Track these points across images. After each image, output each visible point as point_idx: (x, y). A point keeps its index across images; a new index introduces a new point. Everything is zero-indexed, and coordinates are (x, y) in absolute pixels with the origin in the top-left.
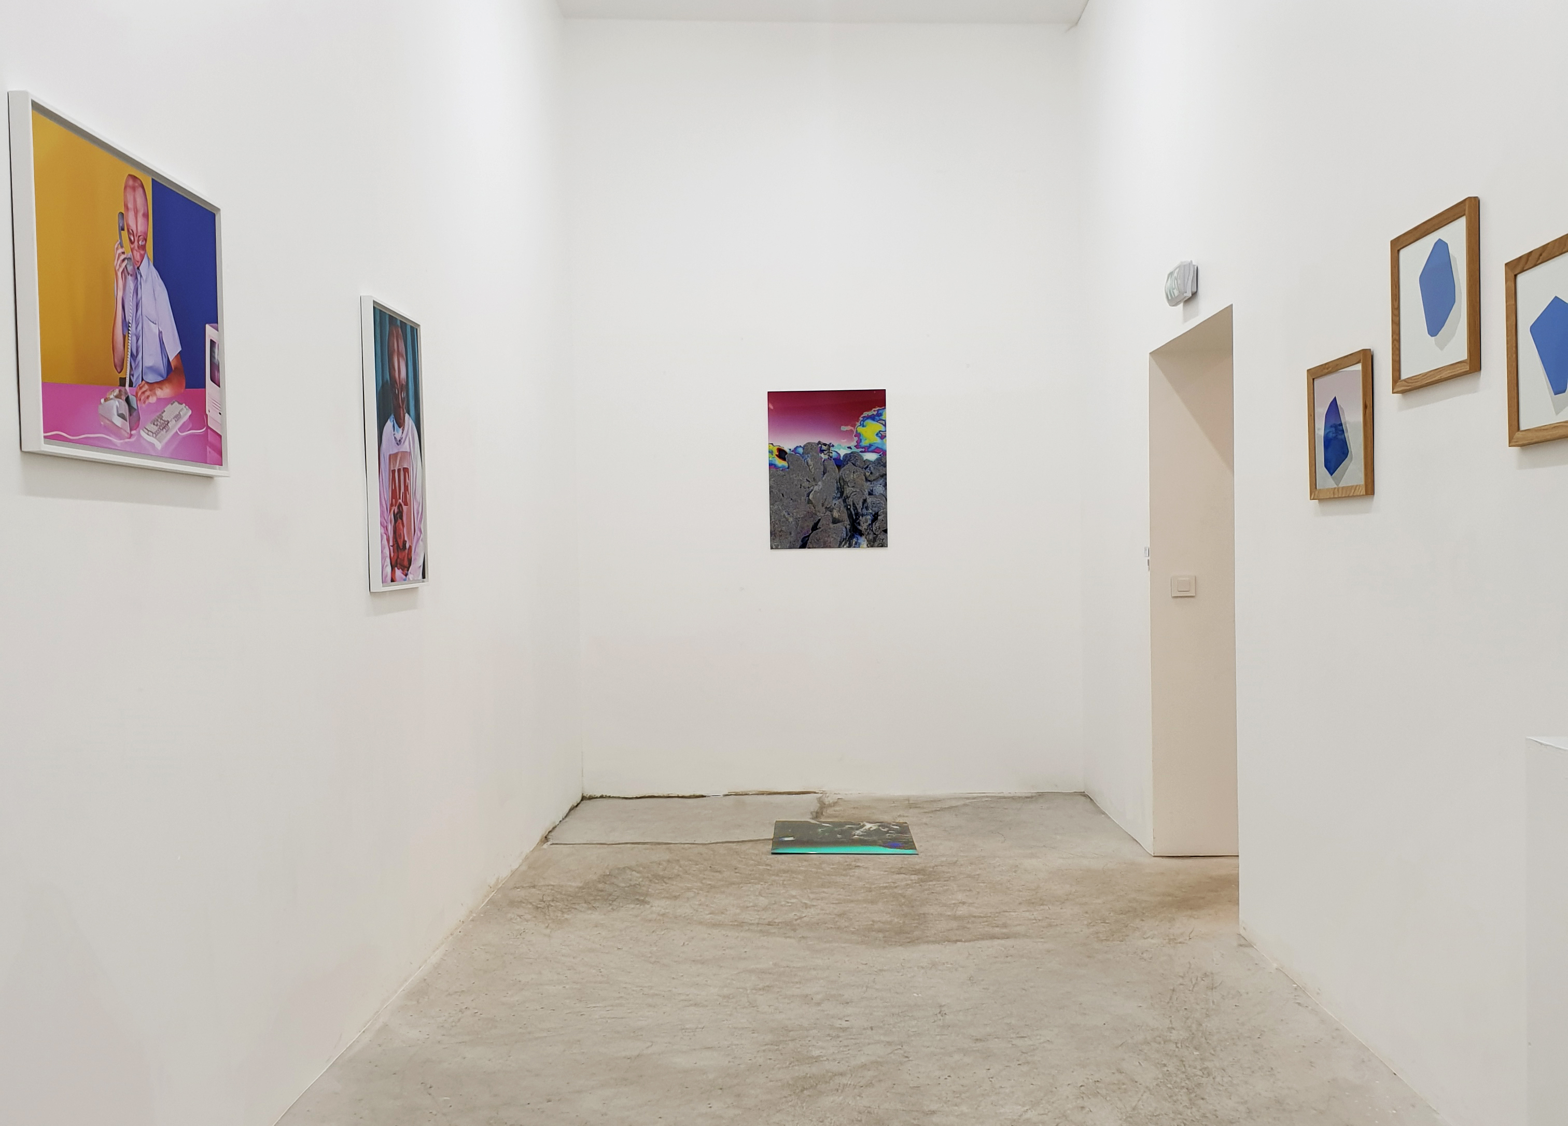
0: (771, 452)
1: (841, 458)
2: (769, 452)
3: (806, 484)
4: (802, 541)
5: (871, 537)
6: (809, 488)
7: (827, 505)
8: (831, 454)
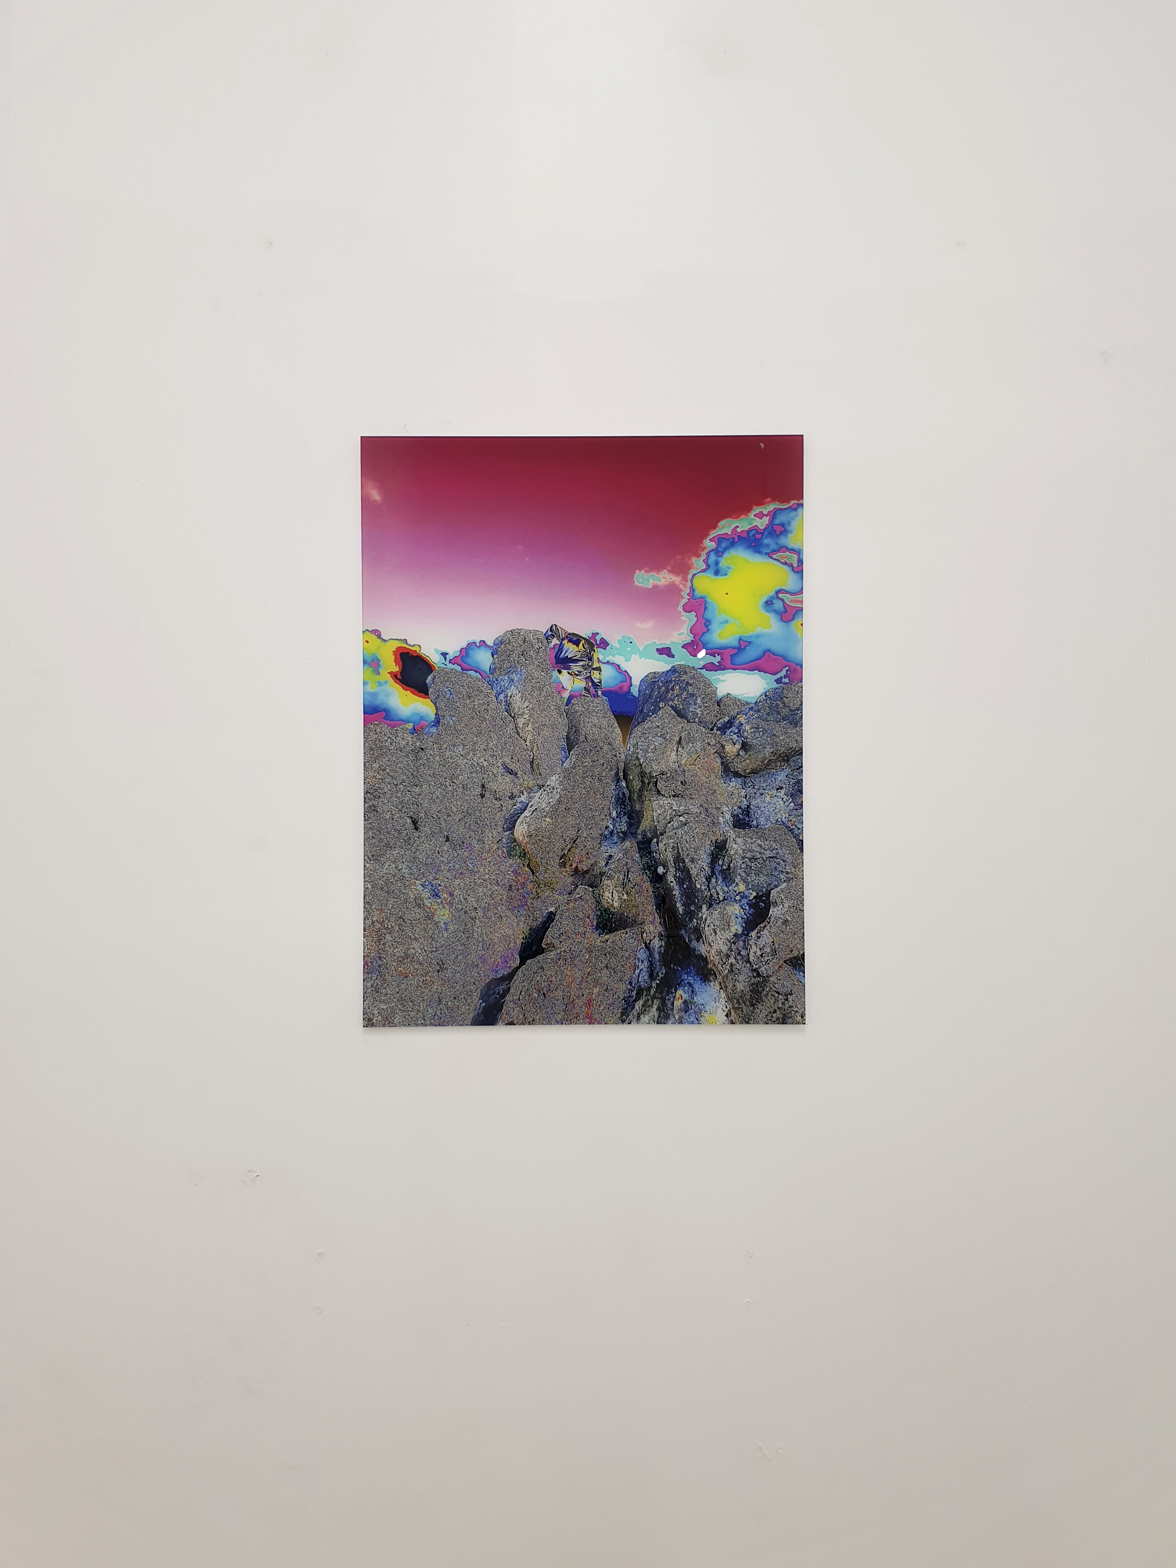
0: (372, 663)
1: (635, 691)
2: (365, 662)
3: (502, 784)
4: (484, 996)
5: (742, 983)
6: (512, 797)
7: (581, 861)
8: (595, 676)
